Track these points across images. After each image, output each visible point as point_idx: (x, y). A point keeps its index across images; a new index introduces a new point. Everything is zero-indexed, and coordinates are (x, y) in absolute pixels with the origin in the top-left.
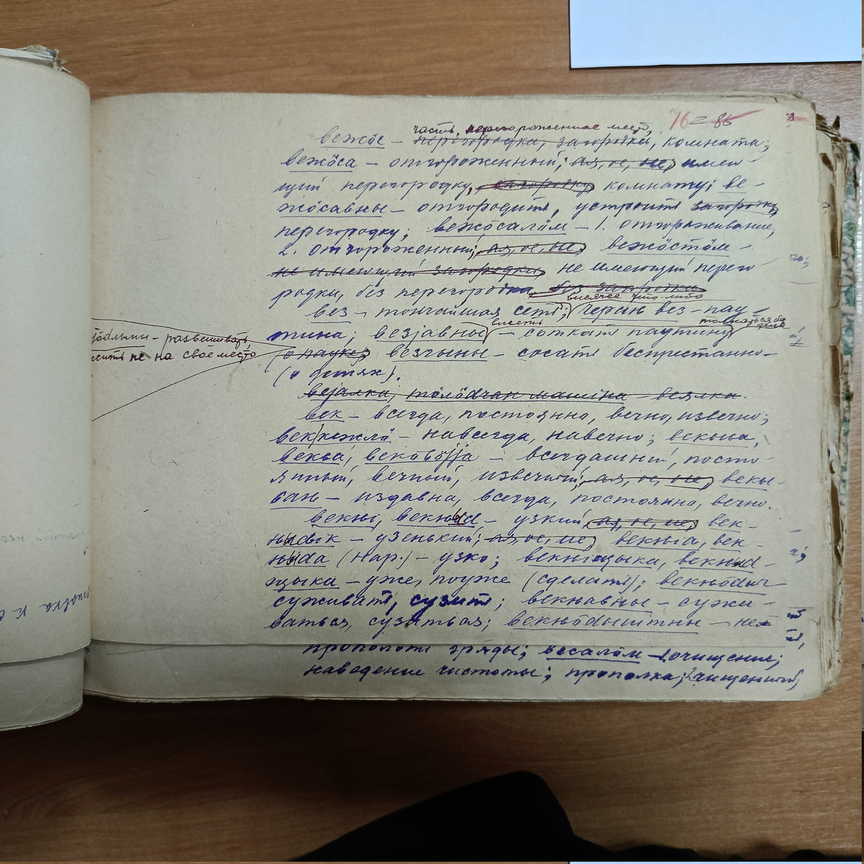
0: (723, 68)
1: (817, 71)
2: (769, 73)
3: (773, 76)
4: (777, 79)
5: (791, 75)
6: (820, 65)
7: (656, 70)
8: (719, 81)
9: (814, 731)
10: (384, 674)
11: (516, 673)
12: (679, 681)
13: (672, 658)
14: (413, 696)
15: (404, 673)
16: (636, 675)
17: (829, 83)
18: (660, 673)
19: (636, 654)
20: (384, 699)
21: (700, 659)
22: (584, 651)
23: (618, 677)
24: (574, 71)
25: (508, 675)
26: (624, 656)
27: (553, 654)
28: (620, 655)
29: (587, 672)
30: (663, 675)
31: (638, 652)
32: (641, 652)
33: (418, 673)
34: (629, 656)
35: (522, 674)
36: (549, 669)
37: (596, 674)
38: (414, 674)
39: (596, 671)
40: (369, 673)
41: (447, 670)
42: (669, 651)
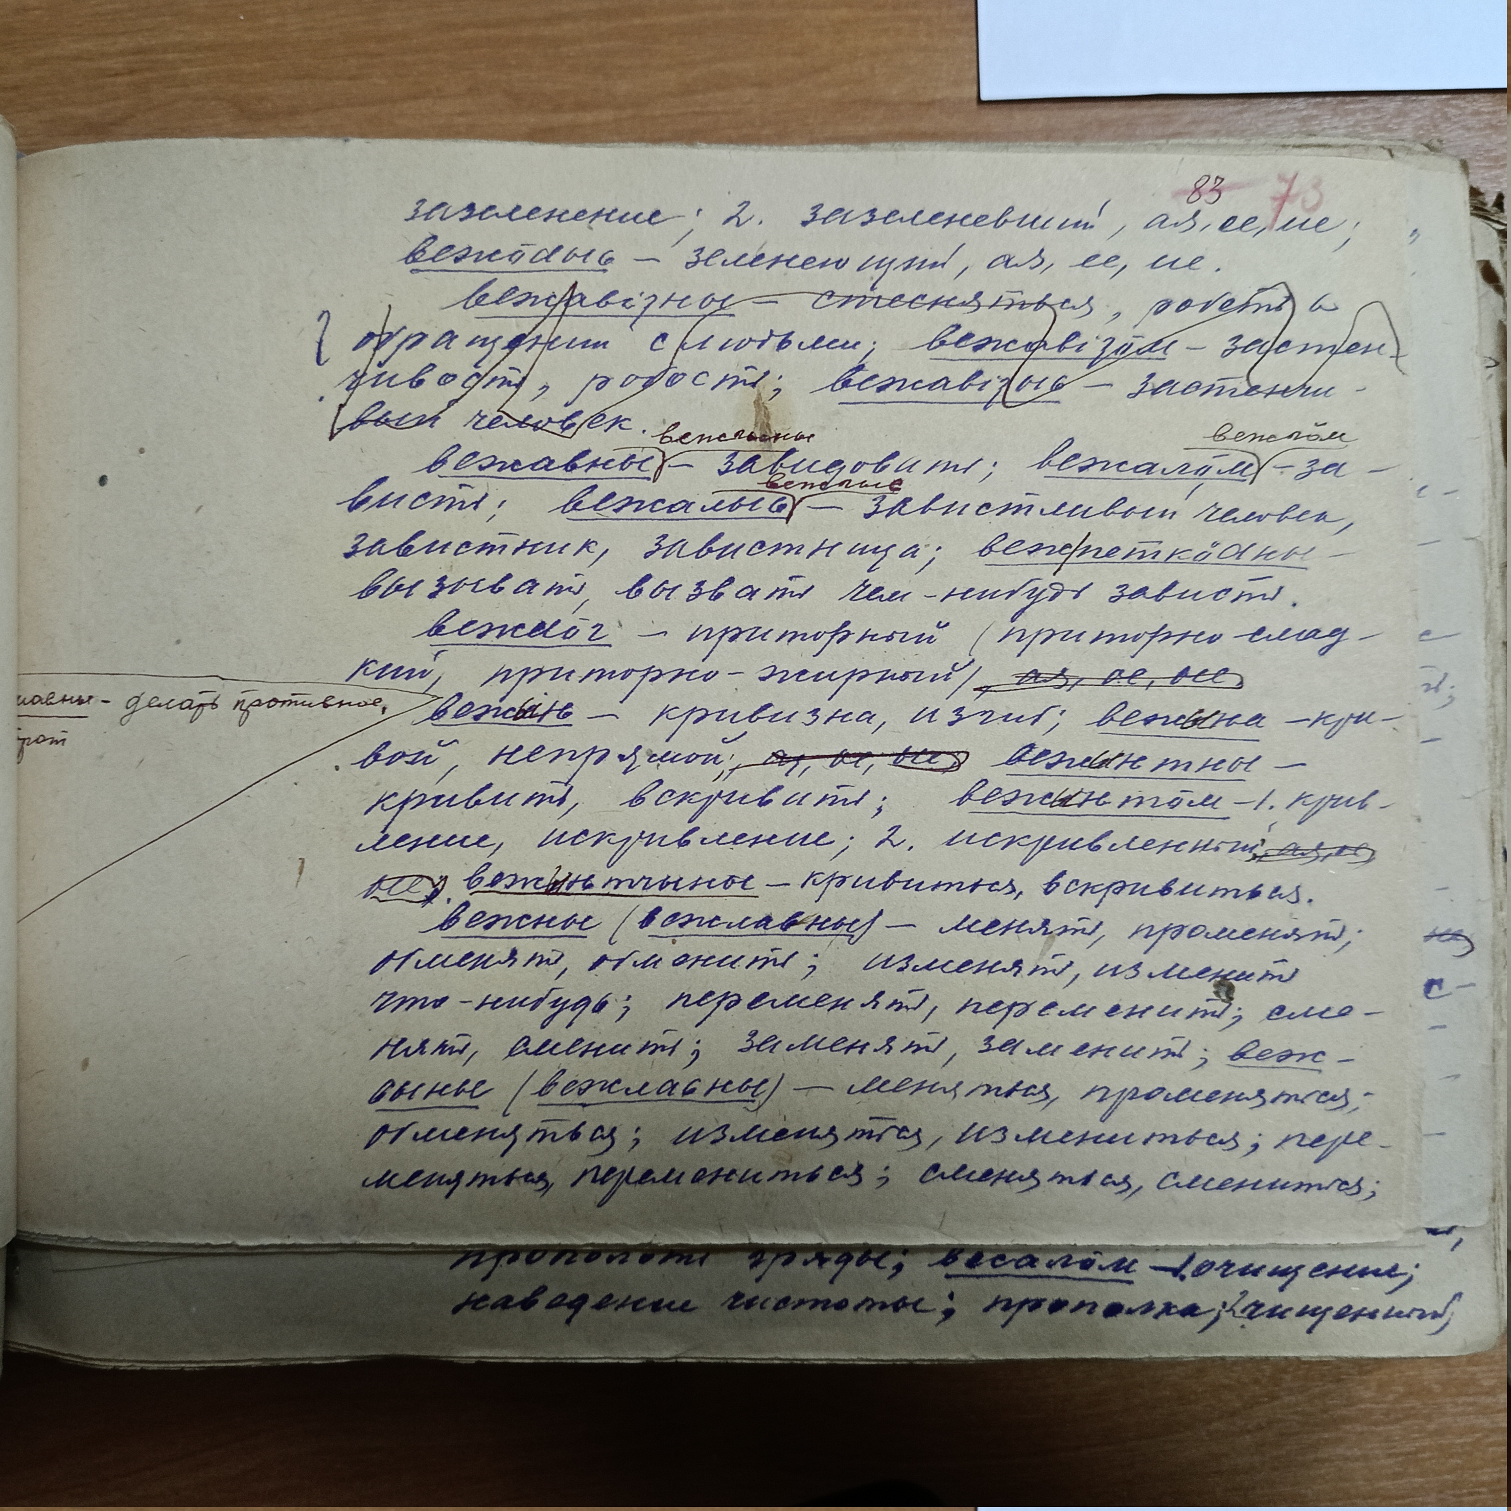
0: (1276, 101)
1: (1457, 107)
2: (1364, 111)
3: (1370, 116)
4: (1381, 122)
5: (1406, 115)
6: (1463, 96)
7: (1146, 103)
8: (1269, 126)
9: (1467, 1395)
10: (616, 1309)
11: (884, 1306)
12: (1212, 1318)
13: (1197, 1273)
14: (674, 1354)
15: (656, 1307)
16: (1126, 1308)
17: (1481, 129)
18: (1174, 1303)
19: (1126, 1264)
20: (616, 1361)
21: (1255, 1273)
22: (1020, 1260)
23: (1090, 1312)
24: (986, 106)
25: (868, 1309)
26: (1101, 1268)
27: (959, 1267)
28: (1095, 1268)
29: (1027, 1301)
30: (1180, 1308)
31: (1130, 1260)
32: (1135, 1261)
33: (685, 1308)
34: (1111, 1268)
35: (896, 1308)
36: (951, 1296)
37: (1045, 1306)
38: (676, 1310)
39: (1045, 1300)
40: (586, 1308)
41: (744, 1300)
42: (1191, 1258)
